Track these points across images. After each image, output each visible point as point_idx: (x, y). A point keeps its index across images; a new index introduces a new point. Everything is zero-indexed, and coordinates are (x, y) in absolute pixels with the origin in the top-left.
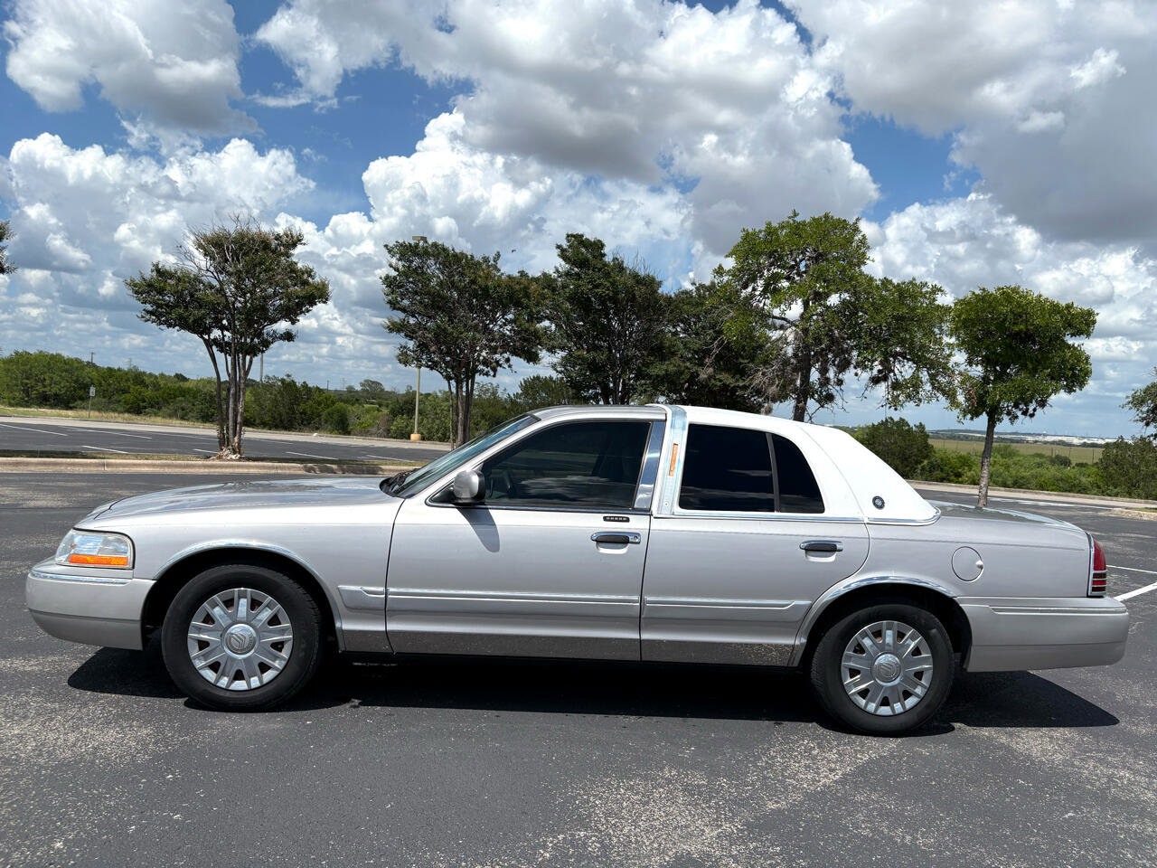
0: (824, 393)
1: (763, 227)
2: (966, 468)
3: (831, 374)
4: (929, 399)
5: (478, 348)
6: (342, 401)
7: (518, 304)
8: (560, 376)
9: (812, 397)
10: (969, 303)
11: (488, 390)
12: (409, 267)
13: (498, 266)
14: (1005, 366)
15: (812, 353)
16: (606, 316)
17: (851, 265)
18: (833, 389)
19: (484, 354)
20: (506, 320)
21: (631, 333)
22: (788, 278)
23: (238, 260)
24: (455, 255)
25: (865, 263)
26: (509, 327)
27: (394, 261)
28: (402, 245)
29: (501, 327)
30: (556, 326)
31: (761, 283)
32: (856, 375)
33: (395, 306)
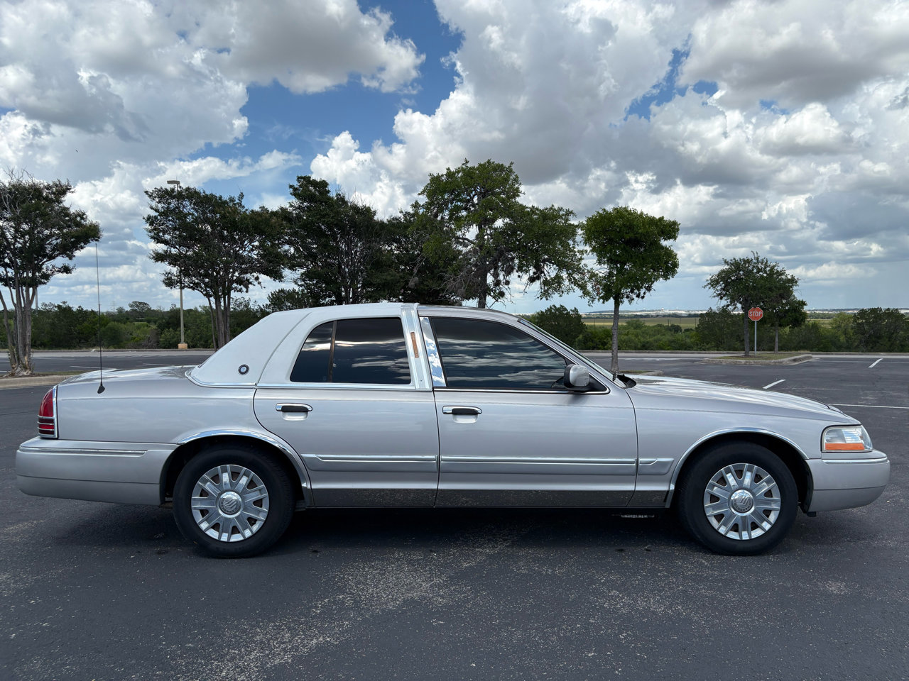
0: (497, 291)
1: (445, 172)
2: (609, 338)
3: (501, 277)
4: (568, 291)
5: (231, 270)
6: (114, 321)
7: (261, 233)
8: (301, 288)
9: (490, 294)
10: (595, 220)
11: (241, 303)
12: (168, 208)
13: (243, 204)
14: (623, 264)
15: (488, 263)
16: (335, 240)
17: (509, 198)
18: (503, 288)
19: (236, 274)
20: (253, 246)
21: (356, 252)
22: (466, 209)
23: (15, 207)
24: (206, 196)
25: (518, 196)
26: (256, 252)
27: (154, 204)
28: (160, 191)
29: (249, 252)
30: (295, 249)
31: (447, 213)
32: (519, 276)
33: (159, 240)
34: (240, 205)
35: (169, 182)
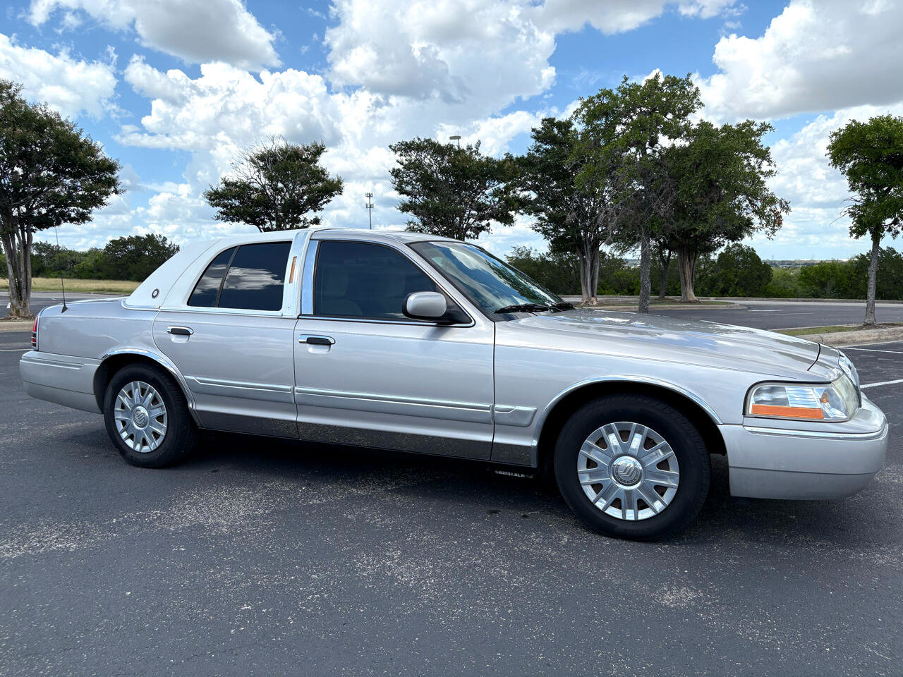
12: (410, 160)
14: (879, 188)
19: (470, 221)
27: (398, 157)
30: (538, 194)
33: (402, 192)
34: (477, 153)
35: (451, 138)
